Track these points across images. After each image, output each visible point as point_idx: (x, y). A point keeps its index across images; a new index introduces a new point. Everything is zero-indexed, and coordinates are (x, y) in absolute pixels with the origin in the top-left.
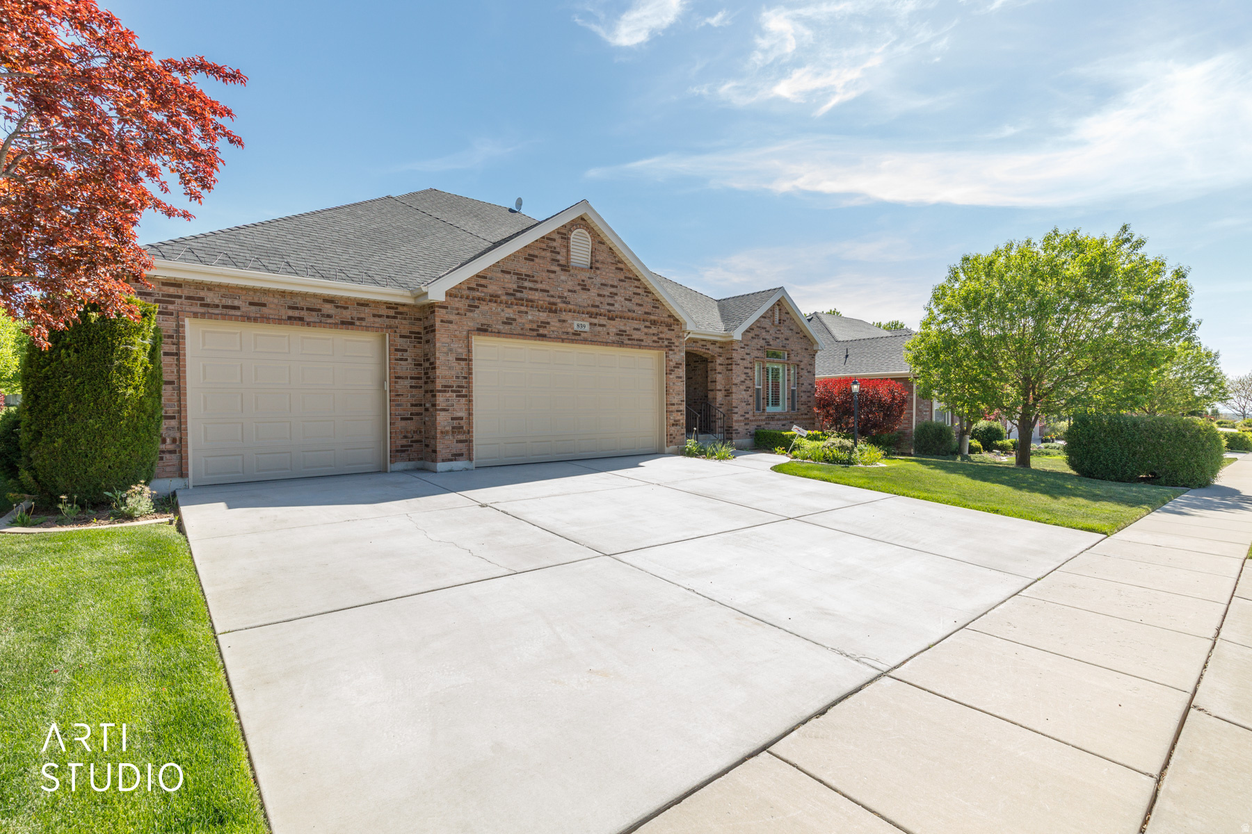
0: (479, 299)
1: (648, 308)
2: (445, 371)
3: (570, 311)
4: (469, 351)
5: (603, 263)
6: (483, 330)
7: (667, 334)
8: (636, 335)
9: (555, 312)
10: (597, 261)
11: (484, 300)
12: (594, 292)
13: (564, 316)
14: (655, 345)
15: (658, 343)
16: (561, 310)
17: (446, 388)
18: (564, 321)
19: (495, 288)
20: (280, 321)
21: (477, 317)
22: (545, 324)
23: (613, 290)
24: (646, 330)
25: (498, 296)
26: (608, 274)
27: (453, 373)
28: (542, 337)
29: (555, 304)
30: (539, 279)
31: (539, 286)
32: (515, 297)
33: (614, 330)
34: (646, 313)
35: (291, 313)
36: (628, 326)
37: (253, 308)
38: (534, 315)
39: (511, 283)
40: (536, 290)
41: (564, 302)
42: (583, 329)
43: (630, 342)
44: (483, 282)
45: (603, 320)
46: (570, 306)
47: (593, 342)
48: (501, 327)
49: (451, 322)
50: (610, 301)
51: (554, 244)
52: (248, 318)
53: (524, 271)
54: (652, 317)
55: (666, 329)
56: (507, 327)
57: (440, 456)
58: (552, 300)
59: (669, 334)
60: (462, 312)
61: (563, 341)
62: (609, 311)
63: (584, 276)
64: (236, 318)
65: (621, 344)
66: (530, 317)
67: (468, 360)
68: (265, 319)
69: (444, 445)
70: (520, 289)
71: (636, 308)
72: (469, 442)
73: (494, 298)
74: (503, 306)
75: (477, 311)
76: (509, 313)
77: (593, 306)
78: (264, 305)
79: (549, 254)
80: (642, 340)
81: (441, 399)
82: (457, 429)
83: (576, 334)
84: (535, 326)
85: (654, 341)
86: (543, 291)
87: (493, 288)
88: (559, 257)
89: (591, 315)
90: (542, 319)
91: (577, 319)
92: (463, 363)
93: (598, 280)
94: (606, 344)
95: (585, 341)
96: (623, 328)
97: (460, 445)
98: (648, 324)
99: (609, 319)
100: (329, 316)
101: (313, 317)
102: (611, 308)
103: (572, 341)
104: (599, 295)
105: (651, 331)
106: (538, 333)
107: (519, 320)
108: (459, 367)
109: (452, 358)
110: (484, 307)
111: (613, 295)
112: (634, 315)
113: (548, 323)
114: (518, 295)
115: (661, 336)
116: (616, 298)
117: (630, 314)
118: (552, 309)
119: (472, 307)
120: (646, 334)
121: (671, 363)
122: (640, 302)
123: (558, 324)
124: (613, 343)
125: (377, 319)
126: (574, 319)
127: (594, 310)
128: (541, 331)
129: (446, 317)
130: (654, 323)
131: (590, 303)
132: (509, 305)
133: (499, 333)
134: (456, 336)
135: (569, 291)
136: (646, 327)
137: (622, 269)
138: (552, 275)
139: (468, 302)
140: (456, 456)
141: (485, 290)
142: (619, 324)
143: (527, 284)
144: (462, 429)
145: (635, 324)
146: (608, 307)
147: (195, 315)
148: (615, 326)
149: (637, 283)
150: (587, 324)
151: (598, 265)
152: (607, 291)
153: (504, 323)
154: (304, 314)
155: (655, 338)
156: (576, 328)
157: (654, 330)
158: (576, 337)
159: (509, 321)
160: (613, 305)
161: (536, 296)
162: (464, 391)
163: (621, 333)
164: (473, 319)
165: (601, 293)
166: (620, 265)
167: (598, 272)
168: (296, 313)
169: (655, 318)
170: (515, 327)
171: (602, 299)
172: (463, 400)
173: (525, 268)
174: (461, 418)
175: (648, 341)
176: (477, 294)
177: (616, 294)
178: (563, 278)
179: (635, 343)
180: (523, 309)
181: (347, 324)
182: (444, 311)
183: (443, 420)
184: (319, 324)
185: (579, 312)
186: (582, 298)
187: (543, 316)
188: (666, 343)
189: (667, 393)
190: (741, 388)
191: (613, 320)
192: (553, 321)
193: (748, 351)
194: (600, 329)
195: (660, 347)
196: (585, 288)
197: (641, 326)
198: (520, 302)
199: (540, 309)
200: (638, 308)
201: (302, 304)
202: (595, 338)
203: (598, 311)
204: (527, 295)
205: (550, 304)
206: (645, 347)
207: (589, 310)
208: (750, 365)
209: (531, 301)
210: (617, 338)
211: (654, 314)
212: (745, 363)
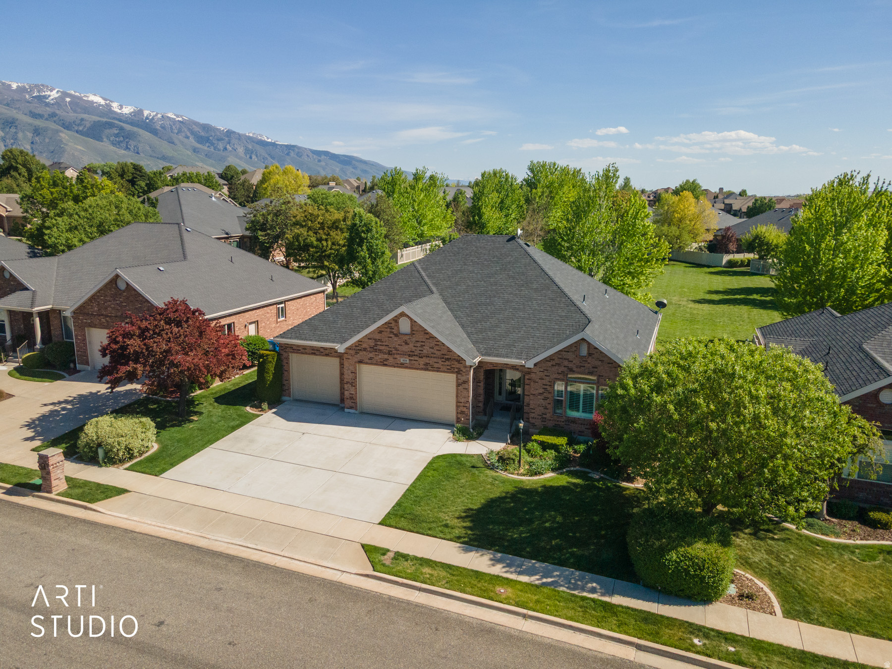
0: (359, 350)
1: (445, 352)
2: (348, 376)
3: (399, 354)
4: (356, 370)
5: (417, 331)
6: (361, 362)
7: (457, 365)
8: (436, 365)
9: (391, 354)
10: (414, 331)
11: (361, 350)
12: (411, 345)
13: (395, 356)
14: (449, 371)
15: (450, 371)
16: (394, 354)
17: (348, 383)
18: (396, 358)
20: (309, 354)
21: (359, 357)
22: (387, 359)
23: (423, 344)
24: (442, 363)
25: (367, 349)
26: (421, 337)
27: (351, 377)
28: (386, 365)
29: (391, 351)
30: (384, 341)
31: (384, 344)
32: (374, 349)
33: (423, 363)
34: (443, 354)
35: (313, 351)
36: (431, 361)
38: (381, 356)
39: (372, 343)
41: (396, 350)
42: (405, 362)
43: (432, 369)
44: (360, 343)
45: (416, 358)
46: (399, 352)
48: (368, 361)
49: (348, 359)
50: (420, 349)
51: (392, 325)
52: (302, 353)
53: (377, 338)
54: (447, 357)
55: (456, 363)
56: (370, 361)
57: (346, 406)
58: (390, 349)
59: (458, 365)
60: (353, 355)
61: (395, 367)
62: (420, 354)
63: (407, 338)
64: (299, 353)
65: (427, 370)
66: (380, 357)
67: (355, 373)
68: (306, 353)
69: (348, 403)
70: (376, 345)
71: (436, 352)
72: (356, 403)
73: (365, 349)
74: (369, 352)
75: (359, 354)
76: (371, 355)
77: (411, 351)
79: (389, 330)
80: (440, 368)
81: (345, 386)
82: (351, 398)
83: (402, 364)
84: (382, 361)
85: (448, 369)
86: (386, 346)
87: (364, 346)
88: (393, 331)
89: (409, 356)
90: (385, 358)
91: (402, 357)
93: (414, 339)
94: (417, 369)
95: (406, 367)
96: (428, 362)
97: (352, 404)
98: (443, 360)
99: (420, 357)
100: (322, 352)
101: (318, 353)
103: (399, 367)
104: (414, 346)
105: (446, 363)
106: (384, 364)
107: (375, 358)
108: (352, 375)
109: (349, 372)
110: (361, 353)
111: (422, 346)
112: (435, 356)
114: (375, 348)
115: (453, 366)
116: (424, 347)
117: (432, 355)
118: (390, 353)
119: (357, 353)
120: (443, 365)
121: (459, 381)
122: (439, 349)
123: (393, 360)
124: (422, 369)
126: (400, 357)
127: (411, 353)
128: (385, 363)
129: (347, 357)
130: (448, 359)
131: (410, 350)
132: (371, 352)
133: (367, 363)
134: (351, 364)
135: (399, 345)
137: (427, 334)
138: (390, 339)
139: (355, 351)
140: (351, 408)
141: (361, 346)
142: (427, 360)
143: (379, 343)
144: (353, 398)
145: (435, 360)
146: (419, 352)
147: (291, 352)
148: (422, 361)
149: (435, 340)
150: (408, 360)
151: (414, 332)
152: (419, 344)
153: (369, 359)
154: (316, 352)
155: (449, 367)
156: (402, 361)
157: (447, 363)
158: (402, 366)
159: (371, 359)
160: (422, 351)
161: (382, 348)
162: (353, 384)
163: (426, 364)
164: (357, 358)
165: (416, 345)
166: (426, 332)
167: (414, 336)
169: (449, 357)
170: (374, 361)
171: (416, 348)
172: (354, 388)
173: (378, 336)
174: (353, 394)
175: (444, 369)
176: (358, 348)
178: (396, 339)
179: (435, 369)
180: (377, 353)
181: (327, 355)
182: (346, 355)
183: (346, 394)
184: (320, 355)
185: (404, 354)
186: (405, 348)
187: (386, 356)
188: (456, 370)
189: (457, 396)
190: (539, 397)
191: (422, 357)
192: (391, 359)
193: (548, 374)
194: (415, 362)
195: (452, 372)
196: (407, 344)
197: (440, 361)
198: (376, 350)
199: (385, 353)
200: (438, 352)
201: (315, 349)
202: (411, 367)
203: (413, 354)
204: (378, 347)
205: (389, 351)
206: (441, 372)
207: (409, 353)
208: (549, 384)
209: (381, 350)
210: (424, 367)
211: (448, 355)
212: (544, 382)
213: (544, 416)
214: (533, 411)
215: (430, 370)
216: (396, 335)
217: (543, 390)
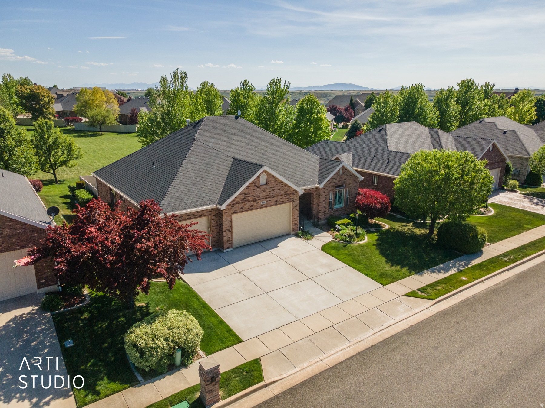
0: (234, 204)
1: (286, 190)
2: (225, 226)
4: (232, 219)
5: (270, 181)
6: (235, 212)
7: (292, 196)
8: (281, 200)
10: (269, 181)
11: (235, 204)
12: (267, 191)
13: (258, 201)
15: (289, 201)
17: (226, 230)
18: (258, 203)
19: (238, 200)
20: (186, 220)
21: (234, 209)
24: (285, 198)
25: (239, 202)
26: (273, 184)
27: (228, 226)
28: (252, 209)
29: (255, 199)
30: (250, 193)
31: (251, 195)
32: (244, 201)
34: (285, 192)
35: (188, 217)
36: (279, 198)
37: (180, 218)
38: (249, 204)
39: (242, 197)
40: (250, 196)
41: (258, 197)
42: (264, 203)
43: (279, 203)
44: (235, 199)
45: (270, 199)
46: (260, 198)
47: (267, 207)
48: (240, 210)
49: (227, 213)
50: (273, 192)
51: (256, 181)
53: (246, 192)
54: (287, 193)
55: (292, 195)
56: (241, 210)
57: (225, 248)
58: (254, 198)
60: (229, 209)
61: (258, 209)
62: (272, 195)
63: (264, 187)
65: (276, 204)
67: (231, 222)
68: (183, 220)
69: (226, 245)
70: (245, 197)
72: (232, 243)
73: (238, 203)
74: (240, 204)
75: (233, 208)
76: (242, 205)
77: (267, 195)
78: (182, 217)
79: (254, 185)
80: (284, 201)
81: (224, 234)
82: (229, 241)
83: (262, 205)
84: (249, 207)
85: (288, 200)
88: (257, 185)
89: (266, 198)
90: (251, 204)
92: (230, 223)
93: (269, 187)
94: (271, 206)
95: (265, 207)
96: (277, 199)
97: (230, 244)
98: (285, 195)
99: (272, 198)
100: (196, 215)
101: (193, 217)
102: (273, 194)
103: (261, 208)
104: (269, 191)
105: (287, 197)
107: (245, 207)
109: (227, 222)
110: (235, 206)
112: (281, 194)
113: (253, 205)
114: (245, 199)
115: (290, 198)
116: (275, 190)
117: (279, 194)
118: (254, 200)
119: (232, 207)
120: (285, 199)
121: (294, 206)
122: (283, 189)
124: (274, 205)
125: (207, 213)
126: (261, 201)
127: (267, 197)
128: (251, 208)
129: (225, 212)
130: (288, 194)
131: (266, 195)
132: (242, 203)
133: (239, 212)
134: (228, 216)
135: (260, 193)
136: (285, 197)
137: (277, 181)
138: (254, 190)
139: (231, 206)
140: (229, 247)
141: (235, 201)
142: (276, 199)
143: (247, 196)
144: (230, 240)
145: (281, 197)
148: (273, 200)
149: (282, 184)
150: (265, 202)
151: (269, 182)
152: (272, 190)
153: (241, 209)
154: (191, 216)
155: (288, 199)
156: (262, 204)
157: (288, 197)
158: (262, 207)
159: (242, 208)
160: (273, 193)
161: (249, 198)
162: (230, 230)
163: (276, 201)
164: (232, 210)
165: (270, 190)
166: (276, 180)
167: (269, 184)
168: (189, 217)
170: (244, 209)
171: (270, 192)
172: (230, 233)
174: (230, 237)
175: (286, 201)
177: (275, 189)
178: (258, 190)
179: (281, 203)
180: (246, 203)
181: (200, 216)
182: (225, 210)
183: (225, 239)
185: (263, 198)
186: (264, 194)
187: (252, 203)
188: (292, 200)
189: (292, 215)
190: (323, 203)
191: (274, 198)
192: (255, 204)
193: (327, 189)
194: (269, 202)
195: (290, 202)
196: (264, 191)
197: (283, 197)
198: (245, 201)
199: (251, 201)
200: (282, 191)
201: (190, 214)
202: (268, 205)
203: (269, 196)
204: (247, 199)
205: (254, 199)
206: (285, 203)
207: (266, 197)
208: (327, 194)
209: (248, 200)
210: (275, 203)
211: (288, 191)
212: (325, 194)
213: (325, 212)
214: (320, 211)
215: (278, 204)
216: (258, 187)
217: (325, 199)
